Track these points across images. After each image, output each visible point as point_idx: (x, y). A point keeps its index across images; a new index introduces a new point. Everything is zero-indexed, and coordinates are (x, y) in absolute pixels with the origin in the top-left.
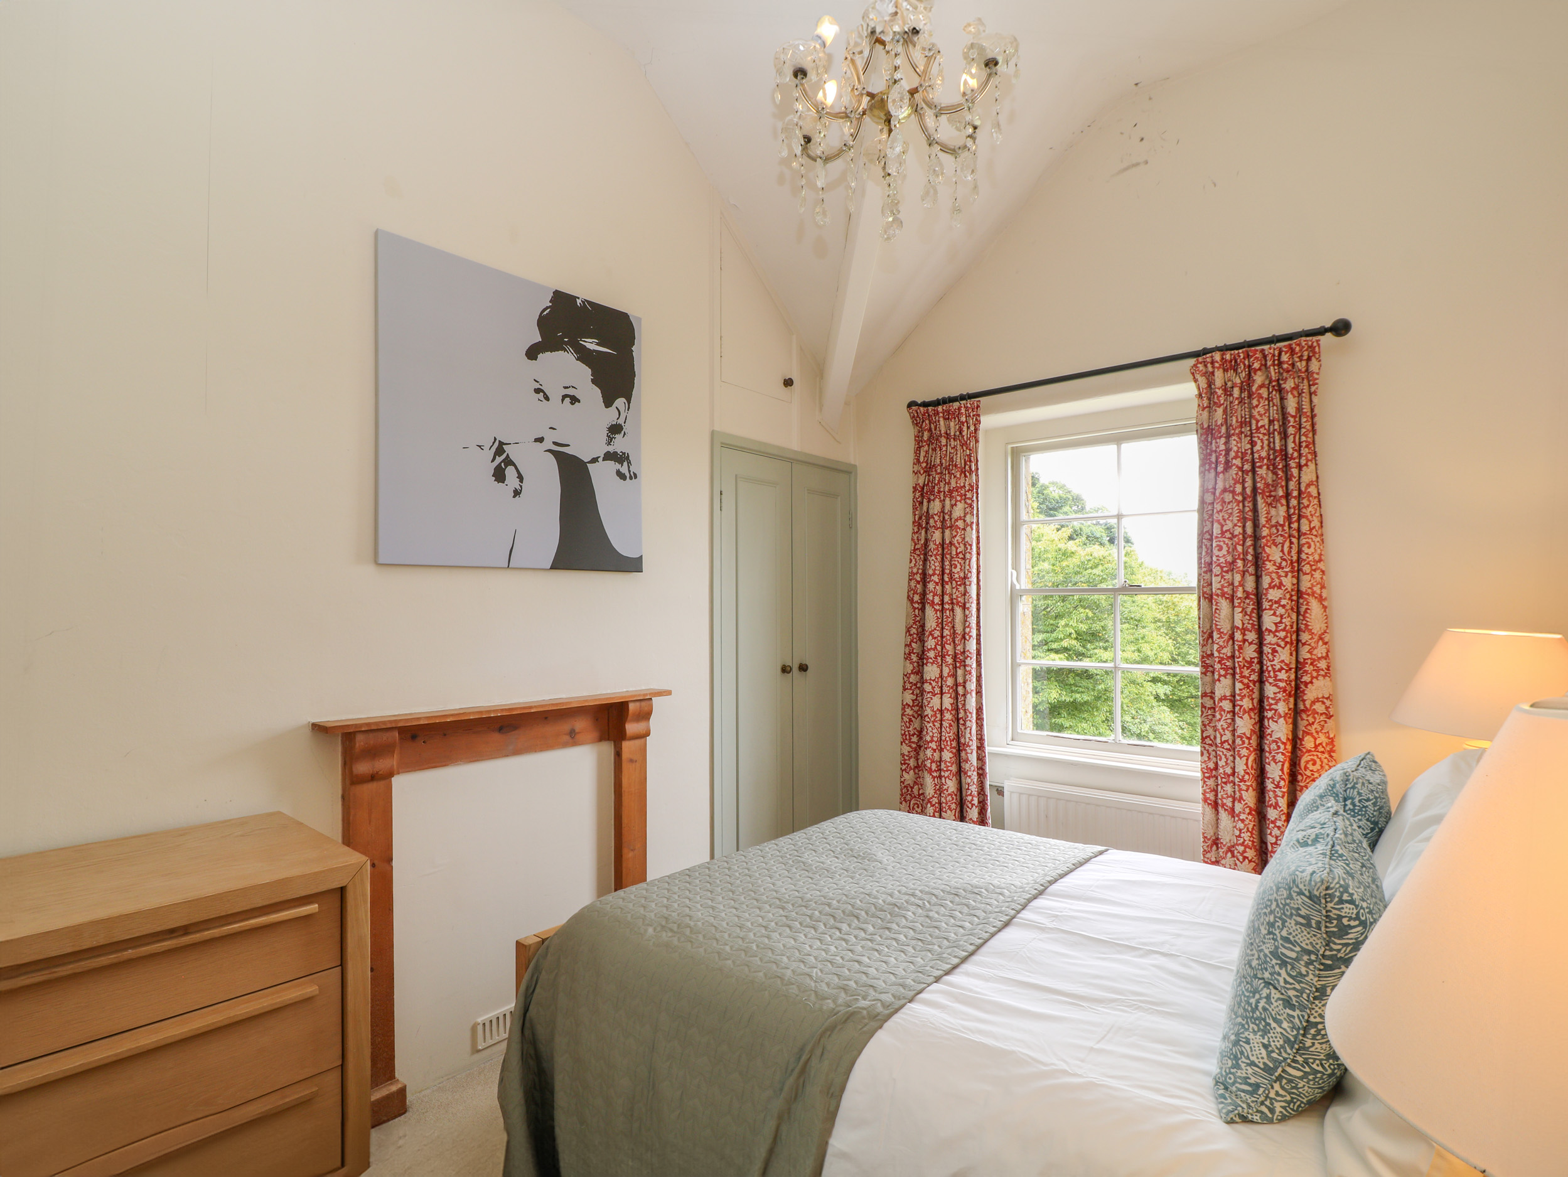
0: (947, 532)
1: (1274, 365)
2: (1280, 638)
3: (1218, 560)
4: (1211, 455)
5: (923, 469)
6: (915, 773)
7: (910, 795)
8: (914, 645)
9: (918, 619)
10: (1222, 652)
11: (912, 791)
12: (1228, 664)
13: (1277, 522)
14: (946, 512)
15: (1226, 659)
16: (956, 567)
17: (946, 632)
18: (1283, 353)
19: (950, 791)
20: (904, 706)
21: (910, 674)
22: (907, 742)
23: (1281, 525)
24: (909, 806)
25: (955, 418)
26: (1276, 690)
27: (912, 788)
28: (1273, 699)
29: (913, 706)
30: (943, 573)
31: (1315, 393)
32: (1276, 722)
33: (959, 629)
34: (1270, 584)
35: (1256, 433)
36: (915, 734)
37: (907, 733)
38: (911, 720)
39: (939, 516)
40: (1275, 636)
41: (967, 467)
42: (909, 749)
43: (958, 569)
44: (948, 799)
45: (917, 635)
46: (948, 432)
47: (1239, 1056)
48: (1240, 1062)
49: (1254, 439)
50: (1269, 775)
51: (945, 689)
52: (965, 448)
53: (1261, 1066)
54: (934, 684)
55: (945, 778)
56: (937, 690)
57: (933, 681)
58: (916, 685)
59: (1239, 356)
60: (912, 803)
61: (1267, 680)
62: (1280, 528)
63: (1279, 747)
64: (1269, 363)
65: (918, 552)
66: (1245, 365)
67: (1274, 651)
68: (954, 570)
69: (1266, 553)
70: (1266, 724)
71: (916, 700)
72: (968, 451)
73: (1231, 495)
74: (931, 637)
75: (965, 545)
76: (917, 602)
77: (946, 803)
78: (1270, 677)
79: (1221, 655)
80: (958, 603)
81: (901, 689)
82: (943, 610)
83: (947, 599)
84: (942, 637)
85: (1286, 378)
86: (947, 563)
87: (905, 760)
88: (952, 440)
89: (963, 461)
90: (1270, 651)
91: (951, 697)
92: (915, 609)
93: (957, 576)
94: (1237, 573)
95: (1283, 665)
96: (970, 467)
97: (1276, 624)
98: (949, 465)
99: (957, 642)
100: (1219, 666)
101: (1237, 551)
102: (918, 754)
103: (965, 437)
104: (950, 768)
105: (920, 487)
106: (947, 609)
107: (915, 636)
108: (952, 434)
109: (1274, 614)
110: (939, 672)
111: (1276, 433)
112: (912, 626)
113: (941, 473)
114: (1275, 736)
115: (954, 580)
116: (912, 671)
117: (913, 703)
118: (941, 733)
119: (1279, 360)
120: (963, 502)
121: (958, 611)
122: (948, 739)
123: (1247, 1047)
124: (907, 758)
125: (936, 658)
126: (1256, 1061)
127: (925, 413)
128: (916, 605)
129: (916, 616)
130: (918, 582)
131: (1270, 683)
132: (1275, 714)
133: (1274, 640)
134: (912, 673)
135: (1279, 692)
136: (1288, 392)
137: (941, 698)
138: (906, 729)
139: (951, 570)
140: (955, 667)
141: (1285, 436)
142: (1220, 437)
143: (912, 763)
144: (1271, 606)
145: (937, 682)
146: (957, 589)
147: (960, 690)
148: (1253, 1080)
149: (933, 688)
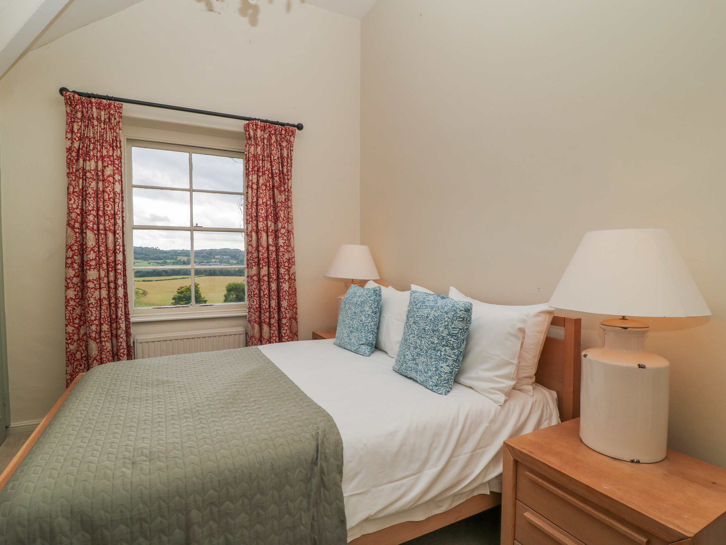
0: (100, 183)
1: (279, 134)
2: (285, 249)
3: (261, 215)
4: (255, 167)
5: (78, 137)
6: (78, 344)
7: (74, 359)
8: (75, 257)
9: (78, 239)
10: (264, 255)
11: (75, 356)
12: (266, 261)
13: (282, 201)
14: (99, 170)
15: (266, 259)
16: (108, 207)
17: (102, 249)
18: (283, 130)
19: (108, 349)
20: (67, 301)
21: (72, 278)
22: (71, 324)
23: (283, 202)
24: (73, 367)
25: (105, 110)
26: (285, 270)
27: (75, 354)
28: (283, 274)
29: (75, 299)
30: (98, 210)
31: (292, 150)
32: (285, 283)
33: (111, 246)
34: (281, 226)
35: (274, 161)
36: (77, 318)
37: (71, 318)
38: (74, 309)
39: (95, 172)
40: (284, 248)
41: (114, 144)
42: (73, 328)
43: (110, 208)
44: (107, 355)
45: (78, 250)
46: (99, 117)
47: (440, 373)
48: (441, 375)
49: (272, 164)
50: (282, 306)
51: (103, 285)
52: (112, 131)
53: (449, 372)
54: (95, 282)
55: (105, 342)
56: (98, 286)
57: (95, 280)
58: (77, 284)
59: (267, 126)
60: (75, 365)
61: (281, 267)
62: (283, 204)
63: (286, 294)
64: (277, 133)
65: (76, 194)
66: (268, 130)
67: (283, 254)
68: (106, 209)
69: (280, 213)
70: (281, 285)
71: (77, 294)
72: (115, 134)
73: (265, 187)
74: (92, 252)
75: (114, 193)
76: (78, 228)
77: (106, 358)
78: (282, 265)
79: (264, 257)
80: (110, 230)
81: (64, 288)
82: (99, 234)
83: (101, 227)
84: (99, 251)
85: (283, 141)
86: (101, 204)
87: (70, 336)
88: (102, 123)
89: (111, 140)
90: (282, 254)
91: (106, 290)
92: (76, 233)
93: (109, 212)
94: (269, 221)
95: (286, 260)
96: (116, 144)
97: (283, 243)
98: (100, 139)
99: (109, 255)
100: (263, 261)
101: (269, 212)
102: (79, 331)
103: (113, 124)
104: (107, 335)
105: (76, 149)
106: (102, 234)
107: (76, 251)
108: (103, 119)
109: (283, 239)
110: (98, 274)
111: (280, 163)
112: (74, 245)
113: (94, 143)
114: (284, 289)
115: (107, 215)
116: (74, 275)
117: (76, 296)
118: (100, 314)
119: (281, 132)
120: (112, 165)
121: (110, 235)
122: (106, 317)
123: (442, 369)
124: (71, 335)
125: (96, 265)
126: (447, 372)
127: (79, 99)
128: (77, 230)
129: (77, 238)
130: (78, 215)
131: (282, 268)
132: (284, 280)
133: (283, 250)
134: (74, 276)
135: (286, 271)
136: (284, 147)
137: (100, 291)
138: (70, 315)
139: (104, 209)
140: (108, 271)
141: (283, 166)
142: (260, 160)
143: (75, 337)
144: (282, 236)
145: (97, 281)
146: (109, 221)
147: (112, 285)
148: (447, 378)
149: (95, 285)
